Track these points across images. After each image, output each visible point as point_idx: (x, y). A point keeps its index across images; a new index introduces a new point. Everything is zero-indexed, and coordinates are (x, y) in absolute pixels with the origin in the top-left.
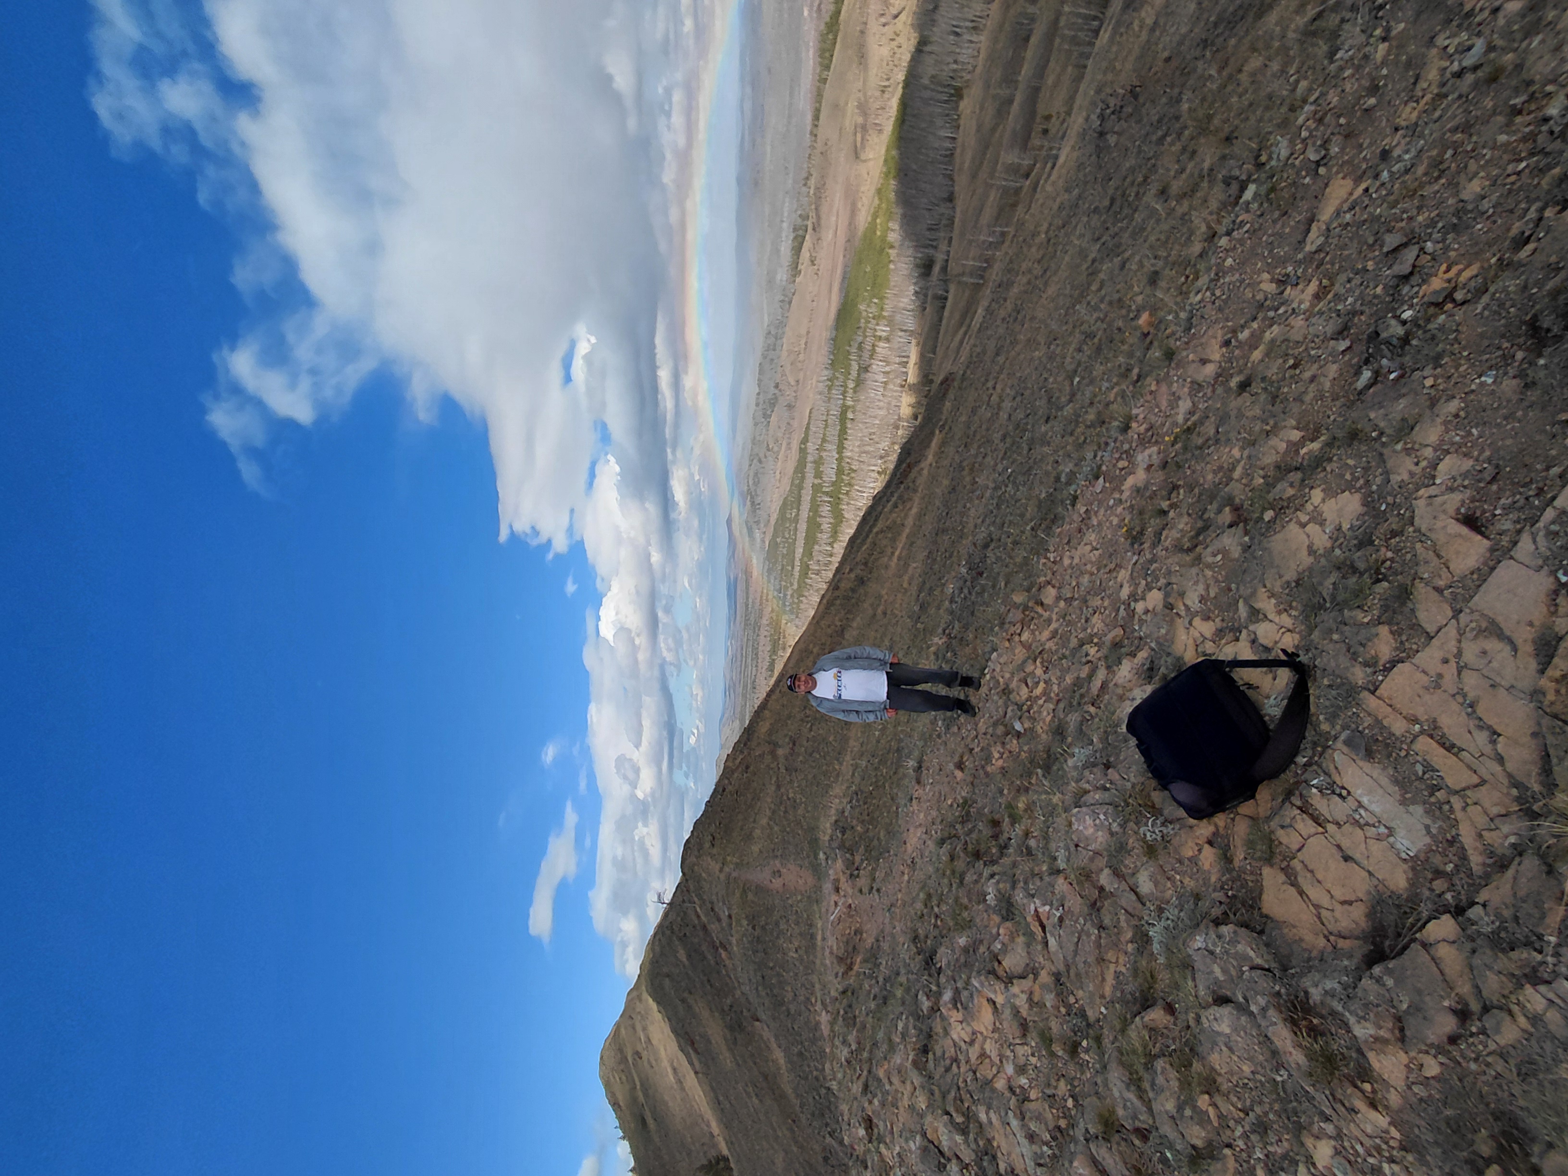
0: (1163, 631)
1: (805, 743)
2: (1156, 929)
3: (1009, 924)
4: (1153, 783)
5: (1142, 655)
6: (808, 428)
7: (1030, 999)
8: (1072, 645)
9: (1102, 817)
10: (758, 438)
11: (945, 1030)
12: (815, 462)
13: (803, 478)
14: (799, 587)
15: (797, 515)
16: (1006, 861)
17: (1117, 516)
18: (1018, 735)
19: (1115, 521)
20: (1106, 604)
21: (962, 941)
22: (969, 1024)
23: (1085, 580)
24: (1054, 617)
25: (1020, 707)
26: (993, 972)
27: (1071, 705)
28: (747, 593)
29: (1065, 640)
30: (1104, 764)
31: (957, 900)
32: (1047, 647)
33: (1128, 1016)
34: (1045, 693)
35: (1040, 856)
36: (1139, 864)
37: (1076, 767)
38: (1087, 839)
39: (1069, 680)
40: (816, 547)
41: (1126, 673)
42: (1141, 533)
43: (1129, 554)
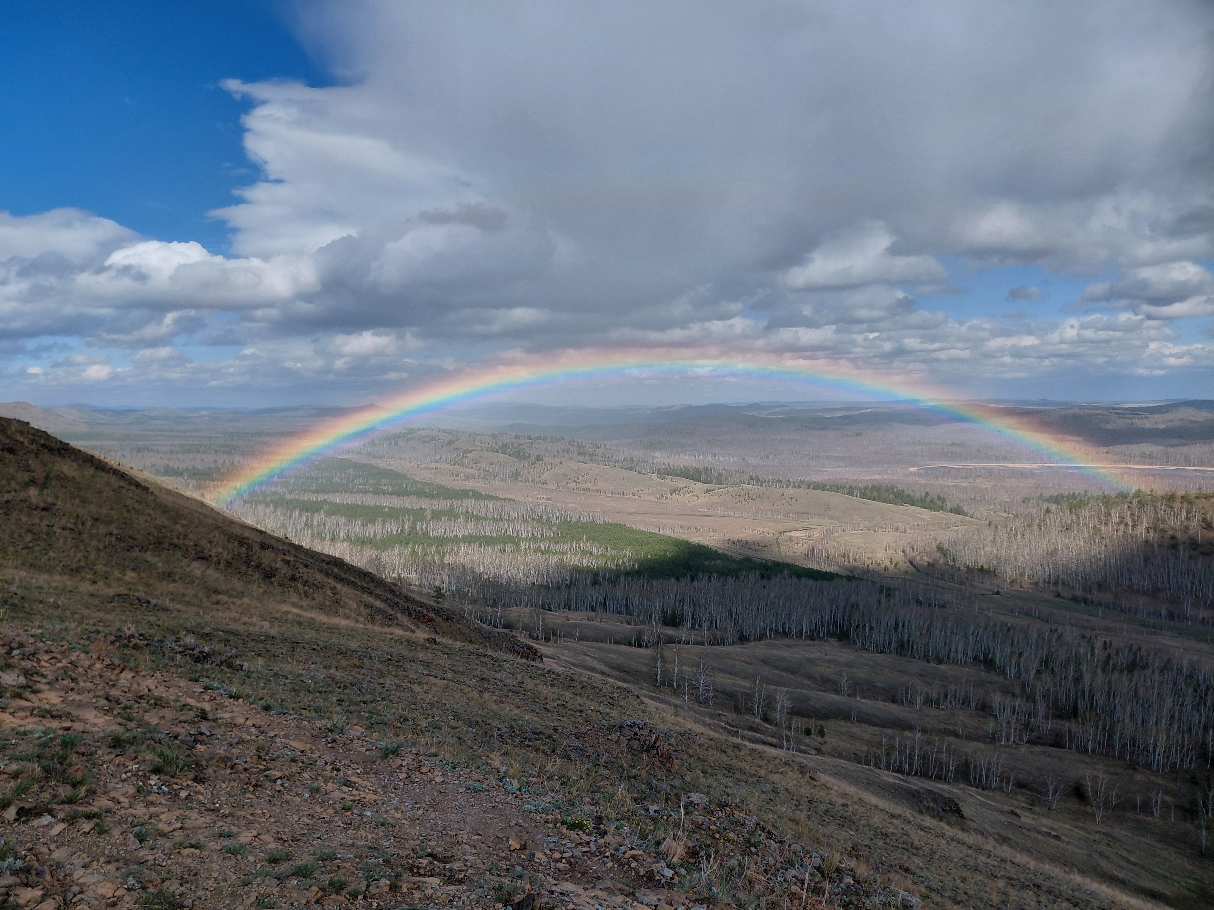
10: (477, 438)
14: (288, 502)
15: (385, 493)
40: (342, 520)
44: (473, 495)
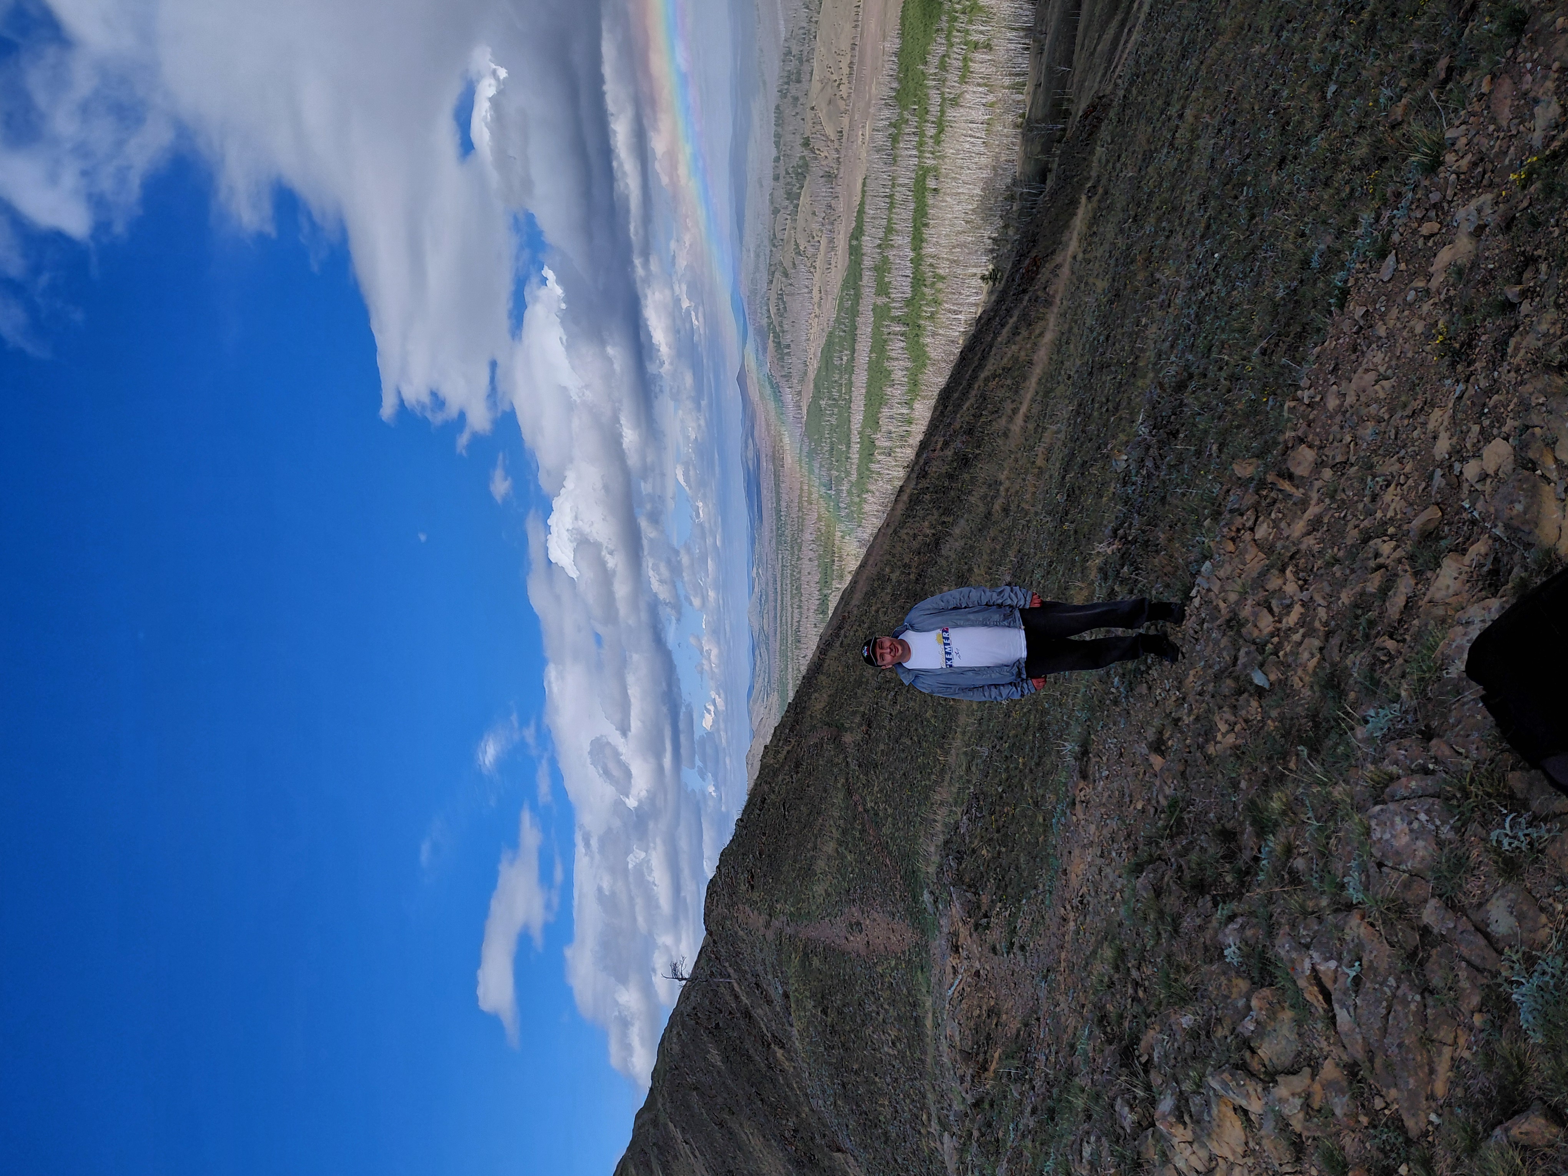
0: (1519, 507)
1: (886, 723)
2: (1524, 990)
3: (1266, 992)
4: (1509, 759)
5: (1479, 548)
6: (861, 212)
7: (1307, 1106)
8: (1349, 542)
9: (1423, 817)
10: (779, 236)
11: (1164, 1154)
12: (876, 269)
13: (857, 297)
14: (861, 476)
15: (852, 359)
16: (1256, 894)
17: (1420, 318)
18: (1260, 692)
19: (1419, 328)
20: (1408, 469)
21: (1187, 1020)
22: (1203, 1146)
23: (1368, 431)
24: (1315, 496)
25: (1261, 649)
26: (1243, 1066)
27: (1352, 640)
28: (778, 493)
29: (1336, 534)
30: (1420, 732)
31: (1169, 957)
32: (1303, 547)
33: (1480, 1127)
34: (1302, 622)
35: (1315, 883)
36: (1489, 888)
37: (1370, 740)
38: (1397, 853)
39: (1345, 598)
40: (885, 411)
41: (1450, 582)
42: (1469, 344)
43: (1448, 382)
44: (857, 239)
